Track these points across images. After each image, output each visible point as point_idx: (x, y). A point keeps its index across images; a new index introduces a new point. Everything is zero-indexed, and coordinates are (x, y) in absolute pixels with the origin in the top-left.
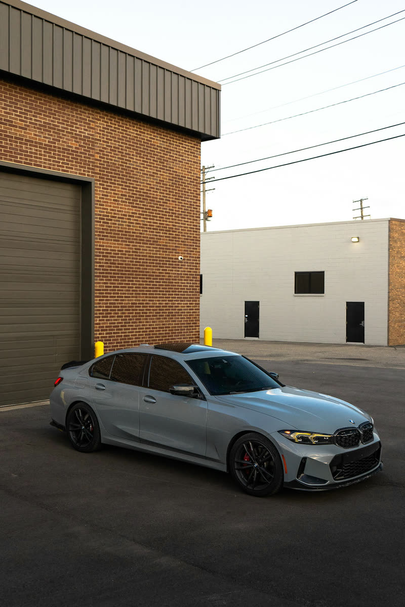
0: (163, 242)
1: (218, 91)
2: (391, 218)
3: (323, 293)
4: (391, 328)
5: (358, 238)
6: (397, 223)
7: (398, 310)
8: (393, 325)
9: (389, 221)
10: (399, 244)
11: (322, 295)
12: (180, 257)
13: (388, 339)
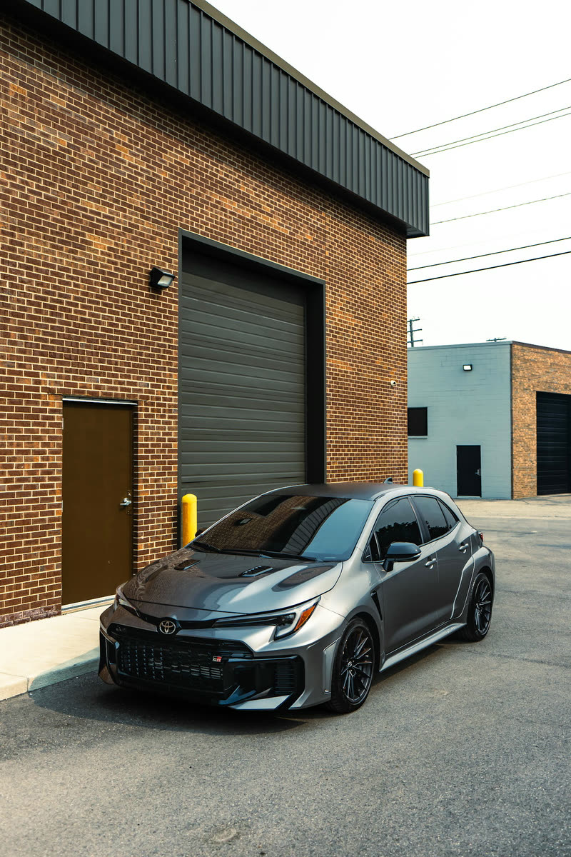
0: (379, 362)
1: (427, 178)
2: (513, 341)
3: (426, 435)
4: (515, 477)
5: (471, 366)
6: (519, 347)
7: (522, 455)
8: (517, 474)
9: (511, 345)
10: (521, 374)
11: (425, 437)
12: (392, 382)
13: (512, 491)
